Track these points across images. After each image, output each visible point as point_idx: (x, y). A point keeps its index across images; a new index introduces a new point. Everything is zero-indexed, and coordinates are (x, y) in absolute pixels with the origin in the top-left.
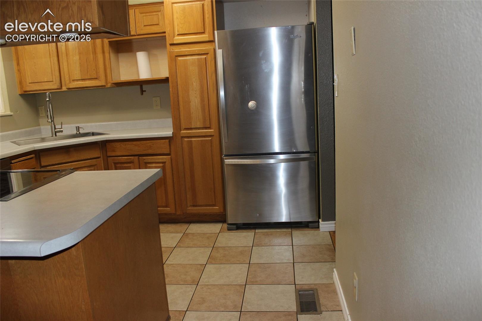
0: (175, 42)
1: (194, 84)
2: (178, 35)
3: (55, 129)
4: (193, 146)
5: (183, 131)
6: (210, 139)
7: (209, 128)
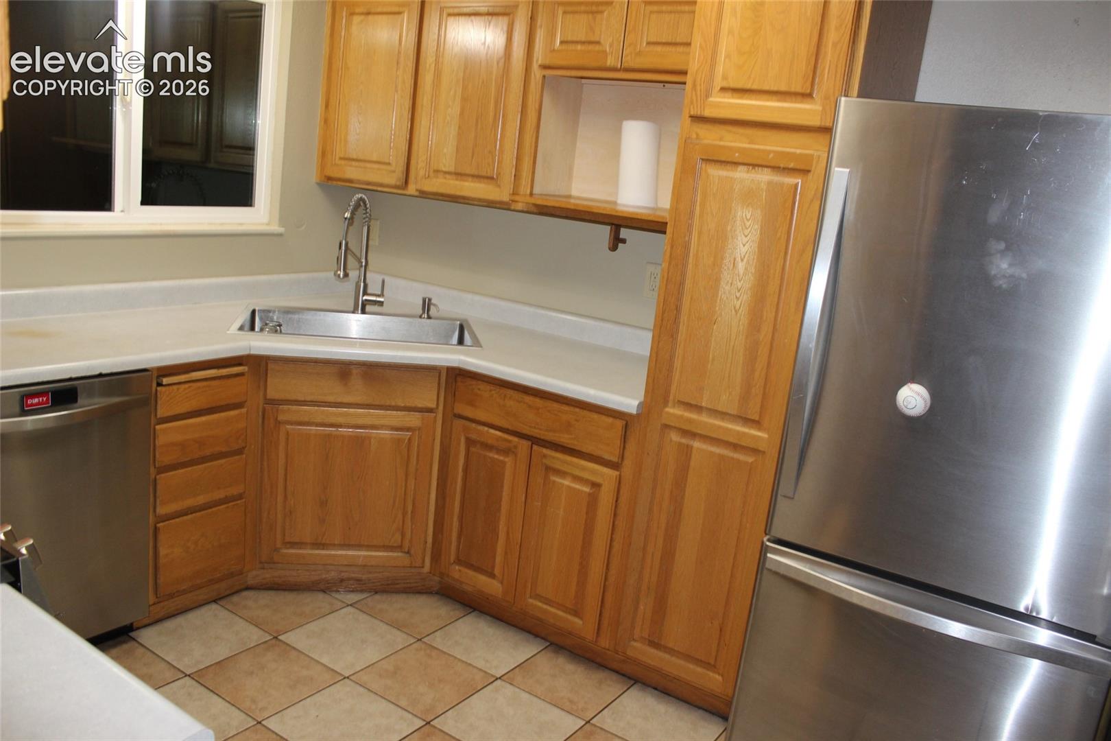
0: (708, 113)
1: (741, 266)
2: (723, 89)
3: (365, 293)
4: (692, 463)
5: (674, 407)
6: (750, 460)
7: (756, 423)
